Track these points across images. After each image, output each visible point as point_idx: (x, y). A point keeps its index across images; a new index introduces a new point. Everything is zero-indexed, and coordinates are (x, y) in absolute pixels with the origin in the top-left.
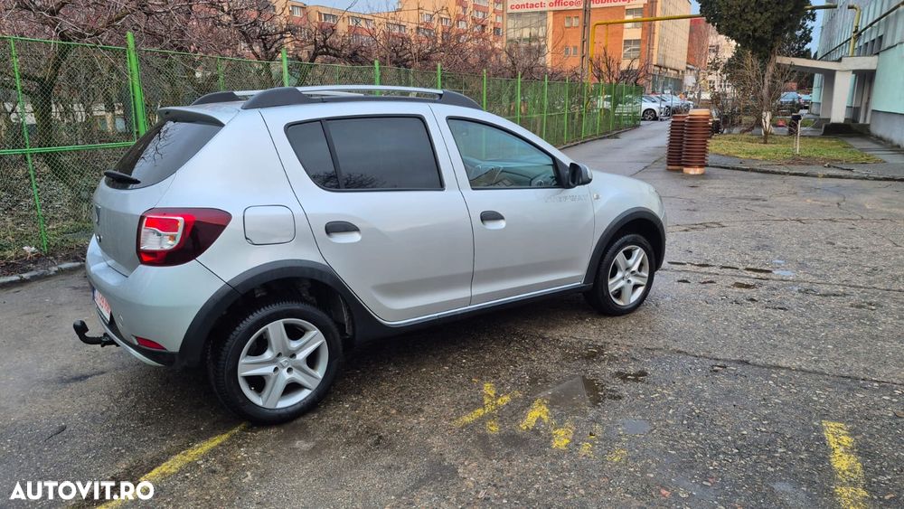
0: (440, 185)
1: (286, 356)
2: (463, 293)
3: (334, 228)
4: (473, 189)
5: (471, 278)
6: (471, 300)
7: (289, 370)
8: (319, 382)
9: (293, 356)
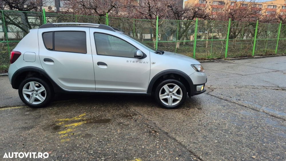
0: (85, 52)
1: (35, 91)
2: (93, 86)
3: (46, 60)
4: (98, 54)
5: (95, 82)
6: (96, 89)
7: (36, 95)
8: (44, 100)
9: (37, 92)
